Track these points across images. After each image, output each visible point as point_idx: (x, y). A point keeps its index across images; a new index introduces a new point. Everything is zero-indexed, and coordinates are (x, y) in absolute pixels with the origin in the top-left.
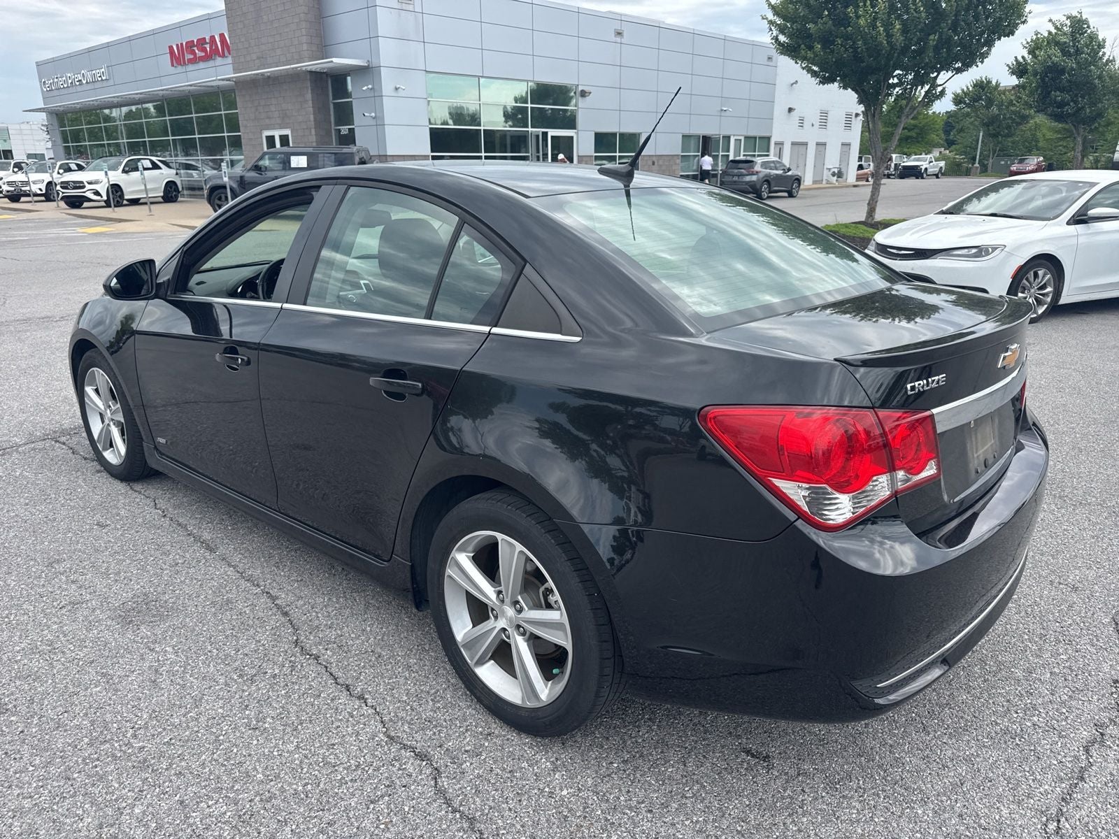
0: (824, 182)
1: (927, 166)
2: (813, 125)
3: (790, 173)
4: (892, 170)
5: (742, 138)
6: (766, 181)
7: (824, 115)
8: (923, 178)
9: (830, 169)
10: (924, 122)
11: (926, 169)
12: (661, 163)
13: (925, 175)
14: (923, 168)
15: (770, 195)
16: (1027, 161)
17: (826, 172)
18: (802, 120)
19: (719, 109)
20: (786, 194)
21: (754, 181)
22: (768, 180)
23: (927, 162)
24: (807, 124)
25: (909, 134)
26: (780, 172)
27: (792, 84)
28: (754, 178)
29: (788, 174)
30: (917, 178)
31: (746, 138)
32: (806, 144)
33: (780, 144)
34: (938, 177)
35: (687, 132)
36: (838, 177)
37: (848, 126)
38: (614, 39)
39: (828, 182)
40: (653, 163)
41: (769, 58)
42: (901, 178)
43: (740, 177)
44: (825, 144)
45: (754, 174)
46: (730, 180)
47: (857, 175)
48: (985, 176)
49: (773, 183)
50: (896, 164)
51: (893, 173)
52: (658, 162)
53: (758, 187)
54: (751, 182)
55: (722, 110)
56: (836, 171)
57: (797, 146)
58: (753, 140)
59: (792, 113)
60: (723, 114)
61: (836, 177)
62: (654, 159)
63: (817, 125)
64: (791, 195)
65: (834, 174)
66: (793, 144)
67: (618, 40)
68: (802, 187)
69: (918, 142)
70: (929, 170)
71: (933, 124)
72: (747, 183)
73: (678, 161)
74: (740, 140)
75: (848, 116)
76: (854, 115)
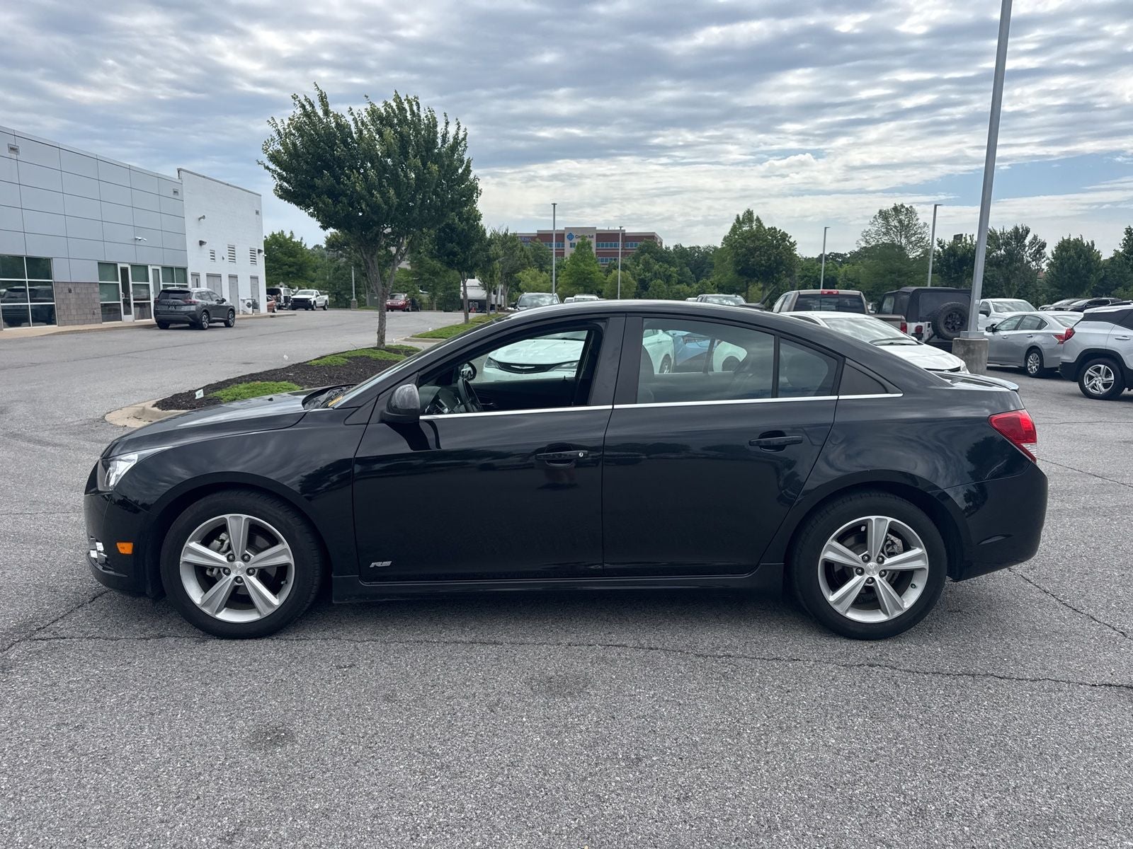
0: (241, 312)
1: (315, 299)
2: (223, 259)
3: (224, 304)
4: (282, 302)
5: (160, 268)
6: (205, 311)
7: (232, 250)
8: (313, 309)
9: (244, 301)
10: (301, 260)
11: (315, 302)
12: (78, 290)
13: (315, 308)
14: (312, 300)
15: (210, 325)
16: (396, 297)
17: (241, 303)
18: (213, 253)
19: (133, 237)
20: (223, 324)
21: (193, 311)
22: (207, 310)
23: (314, 295)
24: (218, 257)
25: (290, 270)
26: (215, 303)
27: (200, 219)
28: (193, 308)
29: (222, 305)
30: (307, 310)
31: (163, 268)
32: (220, 276)
33: (196, 276)
34: (325, 309)
35: (102, 260)
36: (254, 308)
37: (253, 261)
38: (8, 155)
39: (244, 313)
40: (70, 291)
41: (175, 192)
42: (293, 309)
43: (177, 307)
44: (236, 277)
45: (193, 305)
46: (167, 310)
47: (268, 306)
48: (366, 309)
49: (211, 314)
50: (285, 297)
51: (284, 304)
52: (75, 290)
53: (198, 317)
54: (190, 312)
55: (136, 239)
56: (250, 301)
57: (212, 278)
58: (170, 271)
59: (203, 246)
60: (137, 243)
61: (251, 308)
62: (70, 286)
63: (227, 258)
64: (228, 325)
65: (249, 305)
66: (208, 275)
67: (14, 156)
68: (237, 316)
69: (299, 277)
70: (318, 303)
71: (310, 261)
72: (186, 313)
73: (97, 289)
74: (158, 270)
75: (252, 251)
76: (257, 250)
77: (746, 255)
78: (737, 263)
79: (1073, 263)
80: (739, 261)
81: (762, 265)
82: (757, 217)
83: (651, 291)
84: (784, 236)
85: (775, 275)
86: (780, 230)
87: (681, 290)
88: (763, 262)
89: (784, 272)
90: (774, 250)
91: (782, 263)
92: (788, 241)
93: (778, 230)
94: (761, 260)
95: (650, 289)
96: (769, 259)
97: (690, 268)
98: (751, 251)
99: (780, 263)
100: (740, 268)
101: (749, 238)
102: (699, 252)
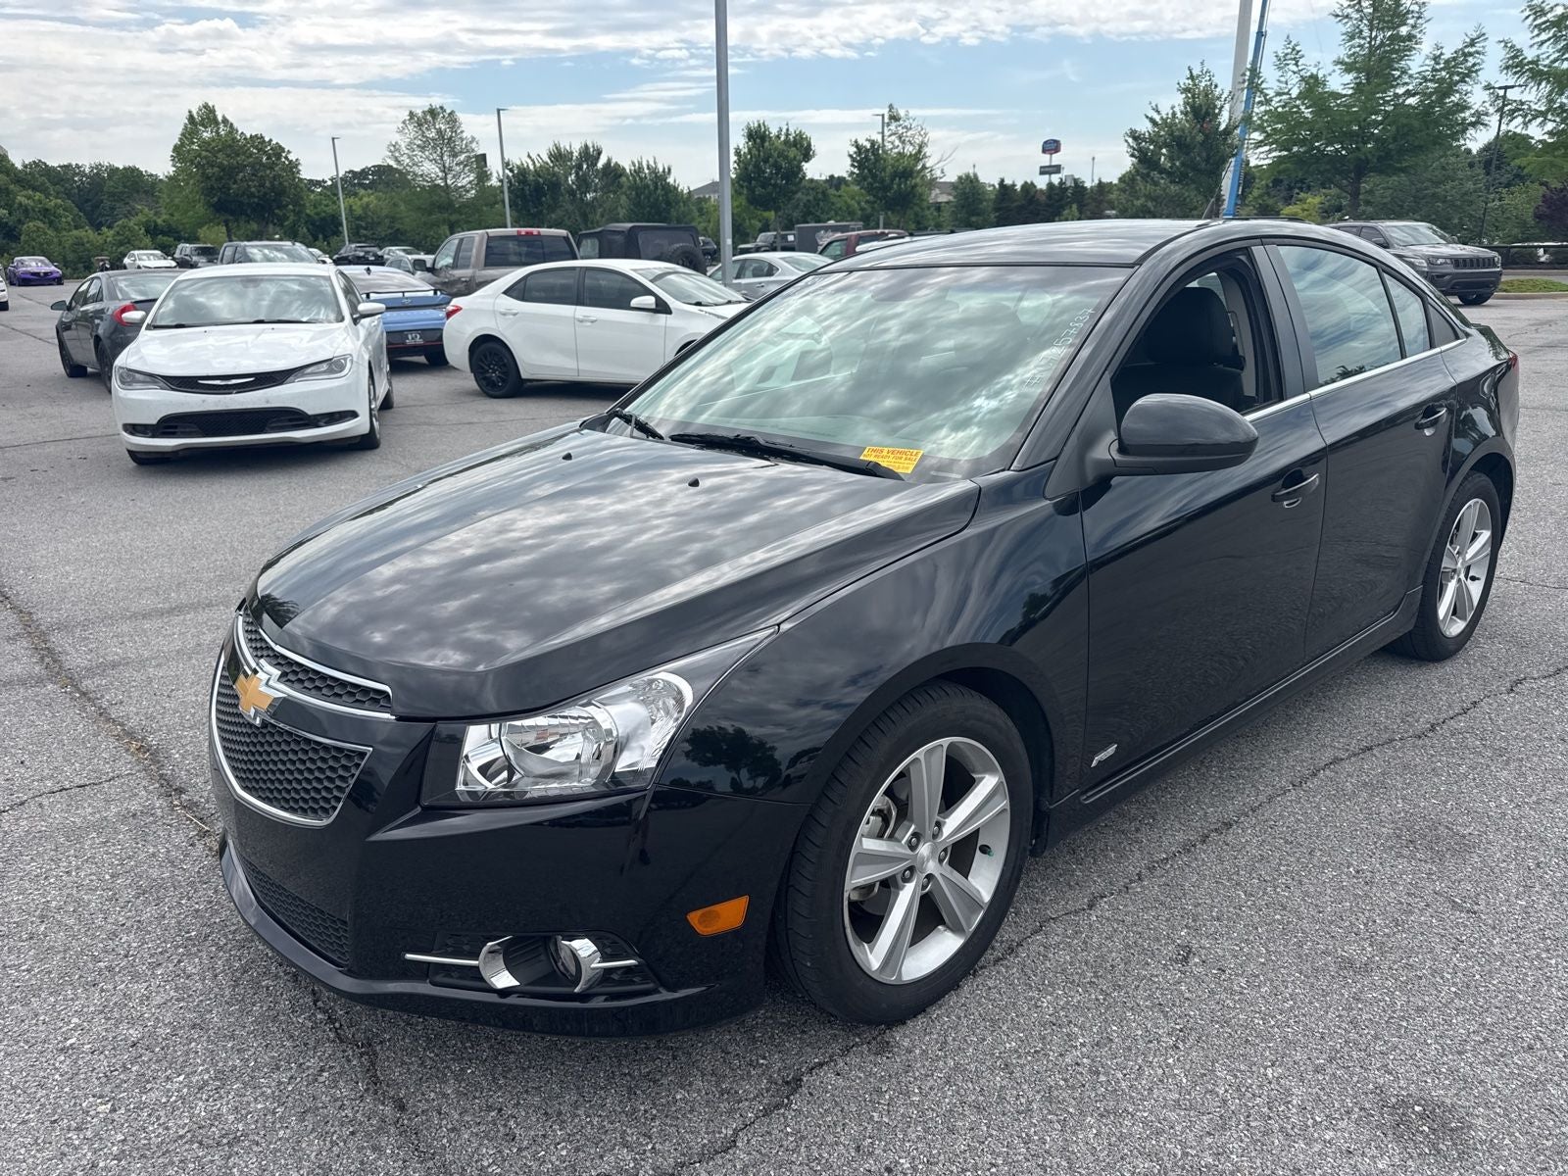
77: (221, 178)
78: (209, 191)
79: (650, 194)
80: (212, 188)
81: (252, 195)
82: (224, 117)
83: (26, 242)
84: (279, 150)
85: (276, 211)
86: (271, 140)
87: (85, 240)
88: (253, 190)
89: (291, 207)
90: (268, 172)
91: (285, 192)
92: (286, 158)
93: (267, 139)
94: (249, 186)
95: (22, 238)
96: (262, 185)
97: (73, 202)
98: (230, 172)
99: (281, 192)
100: (216, 199)
101: (220, 151)
102: (83, 174)
